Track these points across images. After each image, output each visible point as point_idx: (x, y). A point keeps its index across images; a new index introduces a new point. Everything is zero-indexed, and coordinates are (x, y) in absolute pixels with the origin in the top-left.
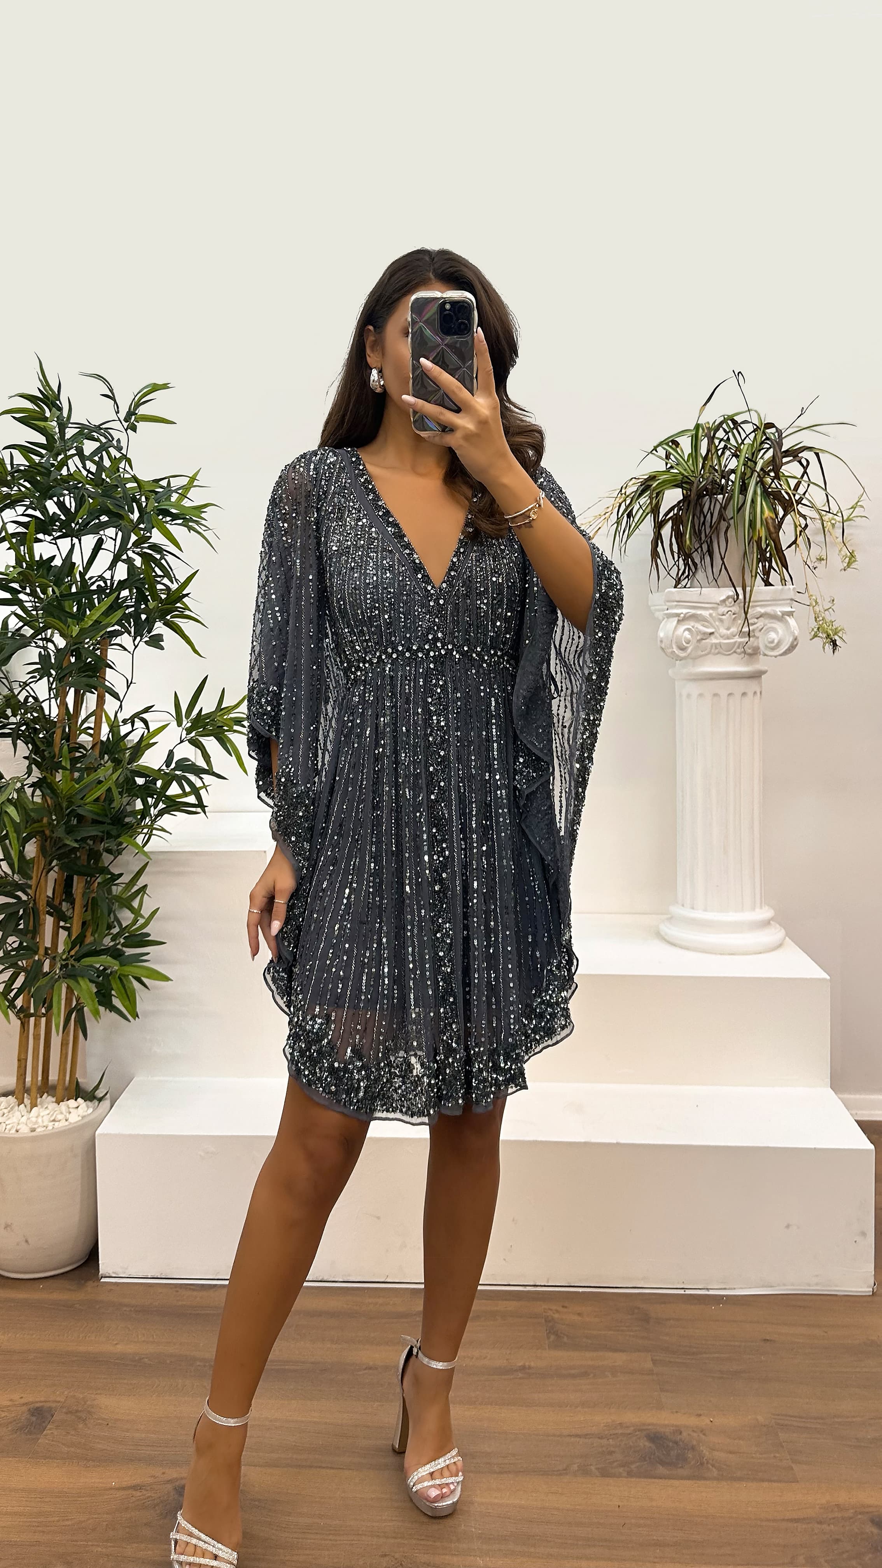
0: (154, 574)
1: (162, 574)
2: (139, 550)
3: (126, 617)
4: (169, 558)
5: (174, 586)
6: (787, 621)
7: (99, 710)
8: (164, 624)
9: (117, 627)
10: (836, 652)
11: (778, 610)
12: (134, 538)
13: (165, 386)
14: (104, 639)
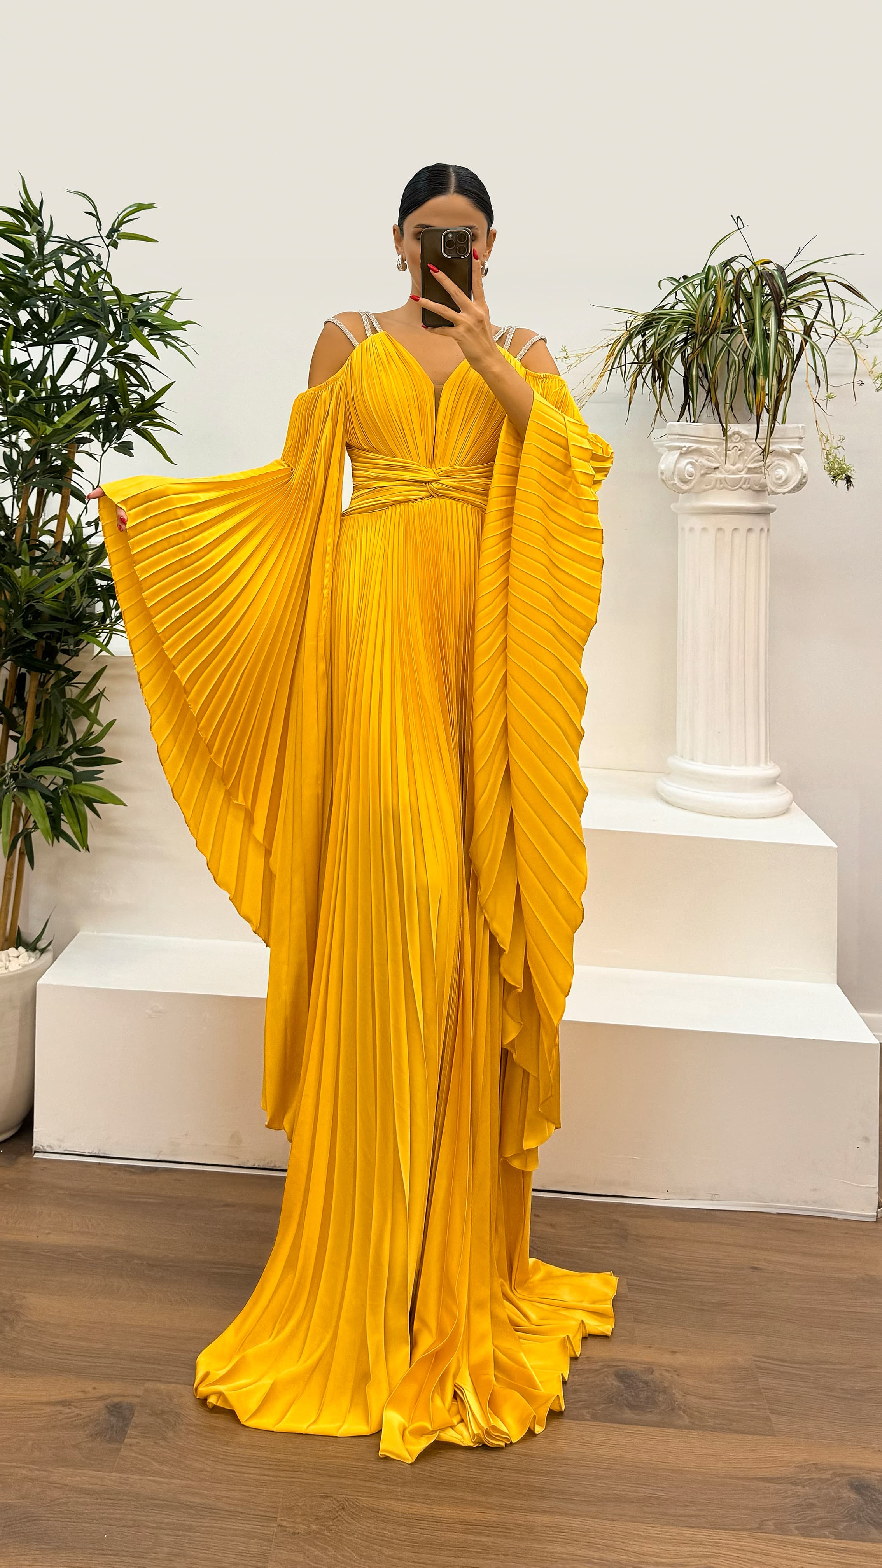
0: (128, 382)
1: (138, 383)
2: (113, 359)
3: (97, 423)
4: (144, 367)
5: (148, 395)
6: (796, 459)
7: (63, 511)
8: (134, 431)
9: (86, 434)
10: (851, 488)
11: (786, 447)
12: (109, 347)
13: (150, 206)
14: (72, 443)
